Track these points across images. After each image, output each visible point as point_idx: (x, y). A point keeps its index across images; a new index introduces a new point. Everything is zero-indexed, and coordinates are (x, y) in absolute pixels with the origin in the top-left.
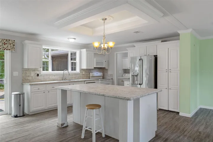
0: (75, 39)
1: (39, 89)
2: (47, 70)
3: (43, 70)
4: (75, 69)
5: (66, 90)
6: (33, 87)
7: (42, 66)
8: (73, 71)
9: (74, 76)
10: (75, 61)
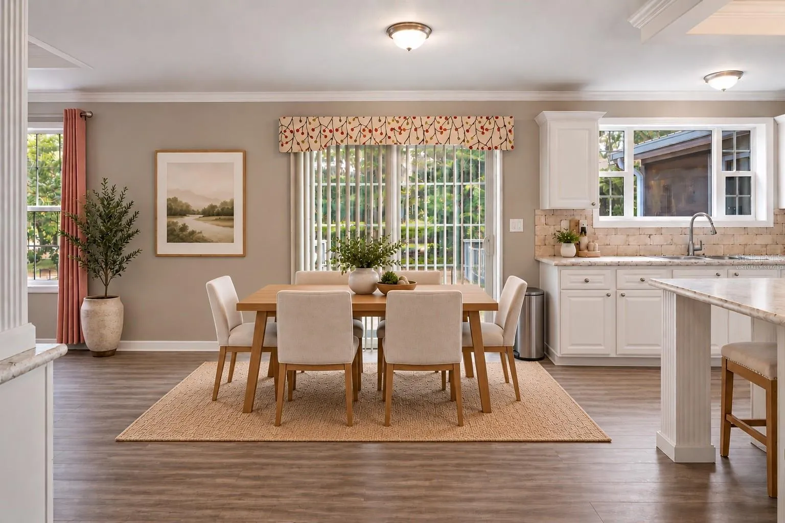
0: (739, 73)
1: (587, 281)
2: (619, 212)
3: (604, 212)
4: (745, 208)
5: (708, 305)
6: (566, 272)
7: (597, 197)
8: (737, 218)
9: (741, 240)
10: (743, 173)
